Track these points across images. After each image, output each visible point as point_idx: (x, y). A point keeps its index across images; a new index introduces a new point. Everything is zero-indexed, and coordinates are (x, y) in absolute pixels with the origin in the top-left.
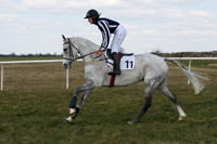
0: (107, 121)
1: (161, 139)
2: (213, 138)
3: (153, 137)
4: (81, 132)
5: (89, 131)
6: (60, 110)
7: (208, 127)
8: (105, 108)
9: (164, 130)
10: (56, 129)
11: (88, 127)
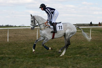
0: (26, 57)
1: (51, 65)
2: (75, 65)
3: (47, 64)
4: (14, 62)
5: (18, 62)
6: (4, 52)
7: (74, 60)
8: (25, 51)
9: (53, 61)
10: (2, 61)
11: (17, 60)
